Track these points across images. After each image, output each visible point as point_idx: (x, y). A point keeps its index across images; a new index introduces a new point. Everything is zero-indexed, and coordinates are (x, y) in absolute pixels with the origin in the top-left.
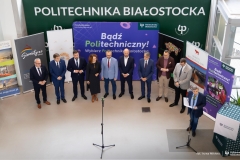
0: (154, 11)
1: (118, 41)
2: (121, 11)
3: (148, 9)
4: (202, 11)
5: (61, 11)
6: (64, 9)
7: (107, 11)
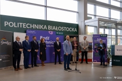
0: (60, 28)
1: (48, 41)
2: (47, 27)
3: (58, 27)
4: (76, 30)
5: (20, 25)
6: (21, 24)
7: (41, 27)
